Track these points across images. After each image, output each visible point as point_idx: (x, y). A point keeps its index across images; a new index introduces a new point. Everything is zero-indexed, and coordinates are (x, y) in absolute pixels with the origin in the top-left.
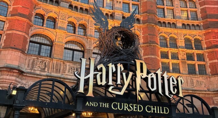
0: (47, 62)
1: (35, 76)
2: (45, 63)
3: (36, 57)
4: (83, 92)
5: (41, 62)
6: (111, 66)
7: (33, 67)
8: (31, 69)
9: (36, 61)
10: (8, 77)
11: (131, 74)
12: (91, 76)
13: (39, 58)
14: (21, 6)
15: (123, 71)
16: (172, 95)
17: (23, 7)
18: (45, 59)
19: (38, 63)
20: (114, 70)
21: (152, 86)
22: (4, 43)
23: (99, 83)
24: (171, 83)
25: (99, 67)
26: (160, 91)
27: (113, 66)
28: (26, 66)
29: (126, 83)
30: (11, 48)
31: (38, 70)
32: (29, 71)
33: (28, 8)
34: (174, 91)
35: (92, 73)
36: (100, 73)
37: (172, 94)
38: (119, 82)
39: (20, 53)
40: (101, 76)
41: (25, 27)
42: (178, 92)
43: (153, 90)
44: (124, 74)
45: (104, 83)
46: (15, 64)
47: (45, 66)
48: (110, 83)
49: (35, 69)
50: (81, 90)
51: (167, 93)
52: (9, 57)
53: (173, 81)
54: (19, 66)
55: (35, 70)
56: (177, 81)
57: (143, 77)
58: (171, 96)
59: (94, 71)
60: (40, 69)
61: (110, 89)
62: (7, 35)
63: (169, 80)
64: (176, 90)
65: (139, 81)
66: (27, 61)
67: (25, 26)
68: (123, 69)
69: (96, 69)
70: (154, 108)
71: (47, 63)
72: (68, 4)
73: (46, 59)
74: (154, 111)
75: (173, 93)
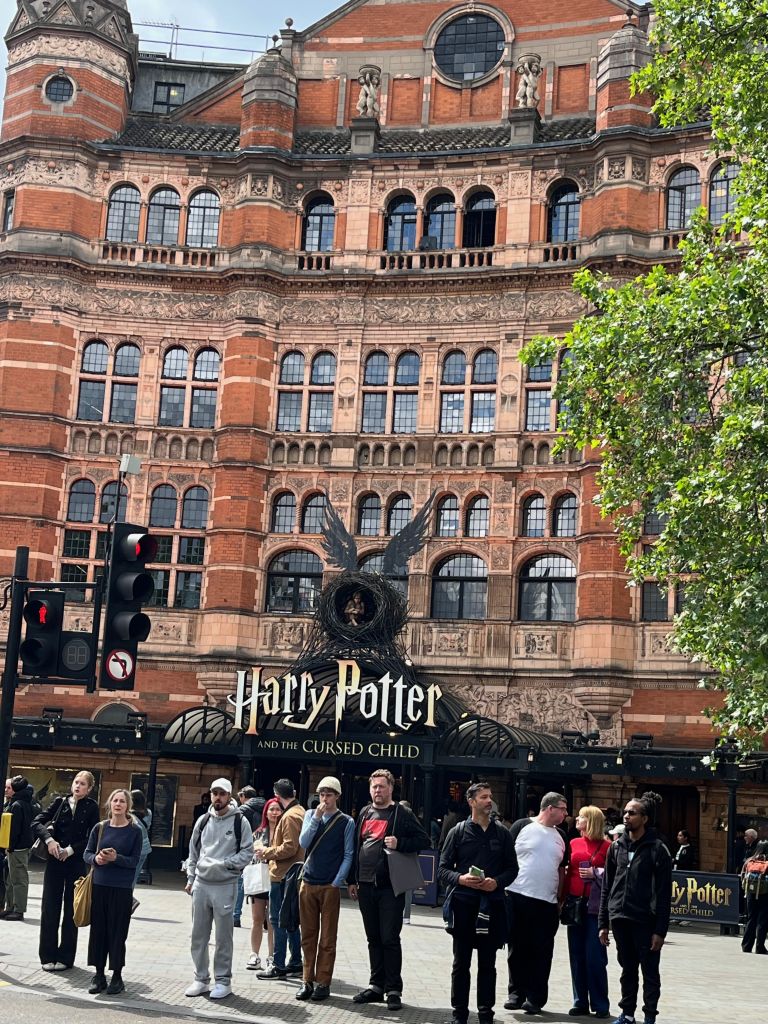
0: (306, 625)
1: (280, 665)
2: (302, 629)
3: (279, 619)
4: (240, 727)
5: (291, 629)
6: (290, 680)
7: (273, 643)
8: (270, 649)
9: (279, 629)
10: (219, 675)
11: (326, 689)
12: (253, 700)
13: (286, 619)
14: (229, 498)
15: (311, 687)
16: (409, 725)
17: (233, 498)
18: (300, 620)
19: (285, 632)
20: (295, 685)
21: (368, 710)
22: (207, 595)
23: (267, 711)
24: (411, 699)
25: (267, 684)
26: (384, 718)
27: (294, 678)
28: (261, 642)
29: (316, 708)
30: (218, 608)
31: (286, 650)
32: (267, 653)
33: (245, 498)
34: (415, 716)
35: (255, 693)
36: (269, 694)
37: (409, 721)
38: (302, 707)
39: (238, 616)
40: (271, 698)
41: (243, 550)
42: (424, 717)
43: (367, 716)
44: (313, 691)
45: (275, 709)
46: (230, 643)
47: (302, 638)
48: (287, 709)
49: (280, 647)
50: (238, 724)
51: (398, 721)
52: (216, 629)
53: (416, 695)
54: (239, 648)
55: (279, 651)
56: (426, 694)
57: (350, 693)
58: (406, 726)
59: (259, 691)
60: (290, 647)
61: (286, 721)
62: (211, 575)
63: (405, 693)
64: (419, 714)
65: (340, 703)
66: (261, 629)
67: (244, 546)
68: (311, 682)
69: (261, 688)
70: (386, 747)
71: (305, 630)
72: (352, 450)
73: (303, 620)
74: (386, 753)
75: (413, 719)
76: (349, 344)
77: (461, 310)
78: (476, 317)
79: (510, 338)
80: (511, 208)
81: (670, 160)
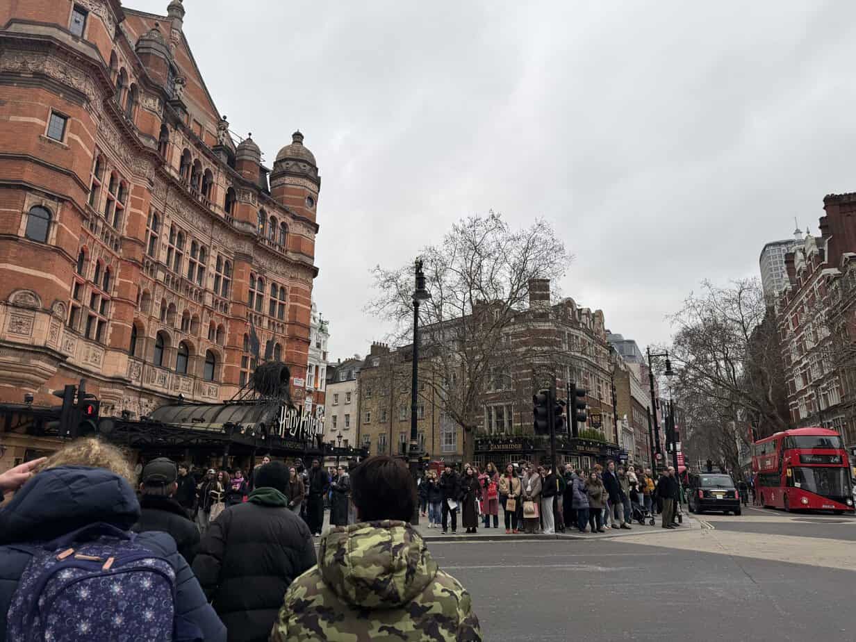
2: (140, 368)
3: (133, 360)
5: (136, 367)
7: (130, 374)
8: (128, 378)
9: (133, 366)
13: (136, 361)
17: (134, 284)
18: (140, 363)
19: (134, 369)
22: (111, 338)
31: (134, 379)
33: (137, 286)
47: (140, 374)
49: (132, 377)
50: (280, 434)
55: (132, 379)
60: (136, 378)
62: (115, 327)
72: (164, 274)
76: (168, 217)
77: (200, 224)
78: (204, 231)
79: (215, 248)
80: (219, 188)
81: (261, 205)
